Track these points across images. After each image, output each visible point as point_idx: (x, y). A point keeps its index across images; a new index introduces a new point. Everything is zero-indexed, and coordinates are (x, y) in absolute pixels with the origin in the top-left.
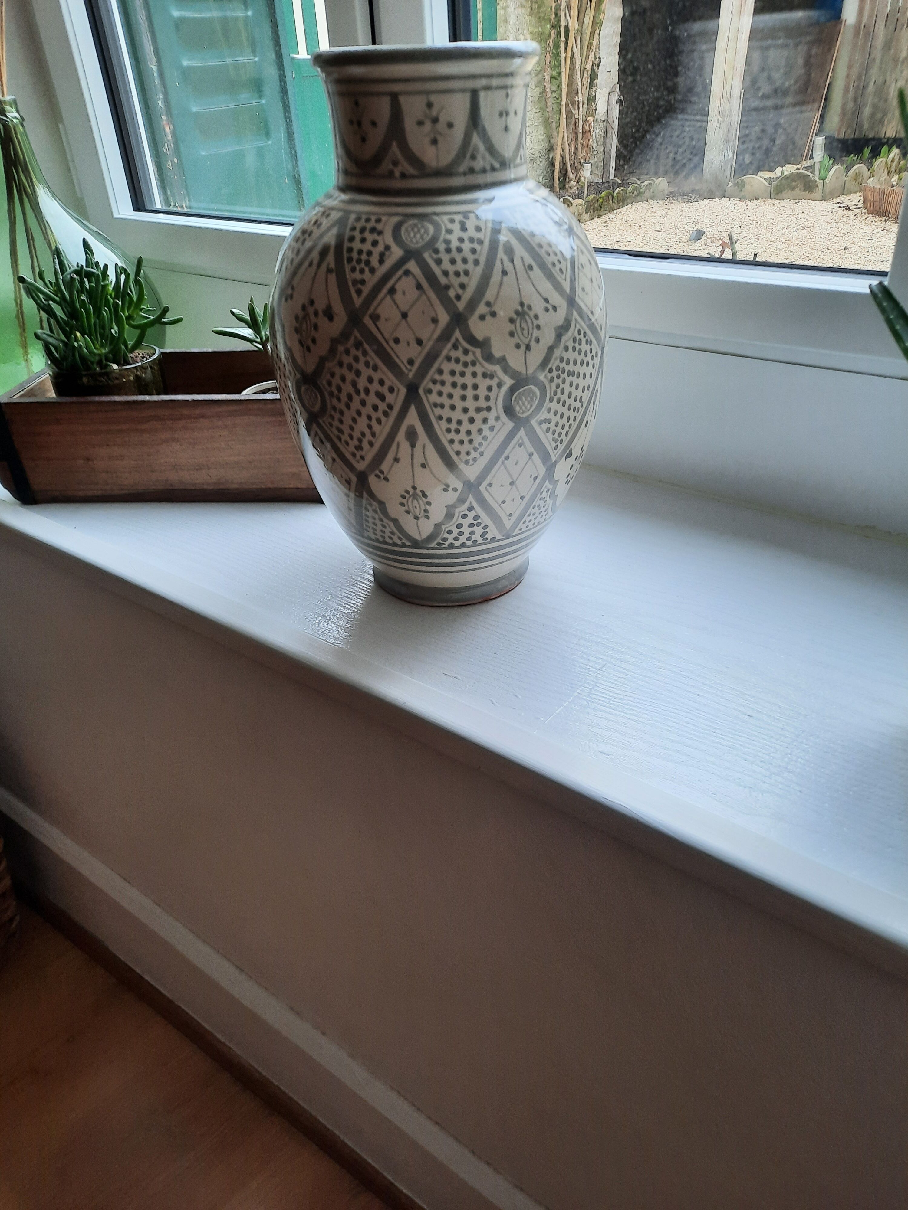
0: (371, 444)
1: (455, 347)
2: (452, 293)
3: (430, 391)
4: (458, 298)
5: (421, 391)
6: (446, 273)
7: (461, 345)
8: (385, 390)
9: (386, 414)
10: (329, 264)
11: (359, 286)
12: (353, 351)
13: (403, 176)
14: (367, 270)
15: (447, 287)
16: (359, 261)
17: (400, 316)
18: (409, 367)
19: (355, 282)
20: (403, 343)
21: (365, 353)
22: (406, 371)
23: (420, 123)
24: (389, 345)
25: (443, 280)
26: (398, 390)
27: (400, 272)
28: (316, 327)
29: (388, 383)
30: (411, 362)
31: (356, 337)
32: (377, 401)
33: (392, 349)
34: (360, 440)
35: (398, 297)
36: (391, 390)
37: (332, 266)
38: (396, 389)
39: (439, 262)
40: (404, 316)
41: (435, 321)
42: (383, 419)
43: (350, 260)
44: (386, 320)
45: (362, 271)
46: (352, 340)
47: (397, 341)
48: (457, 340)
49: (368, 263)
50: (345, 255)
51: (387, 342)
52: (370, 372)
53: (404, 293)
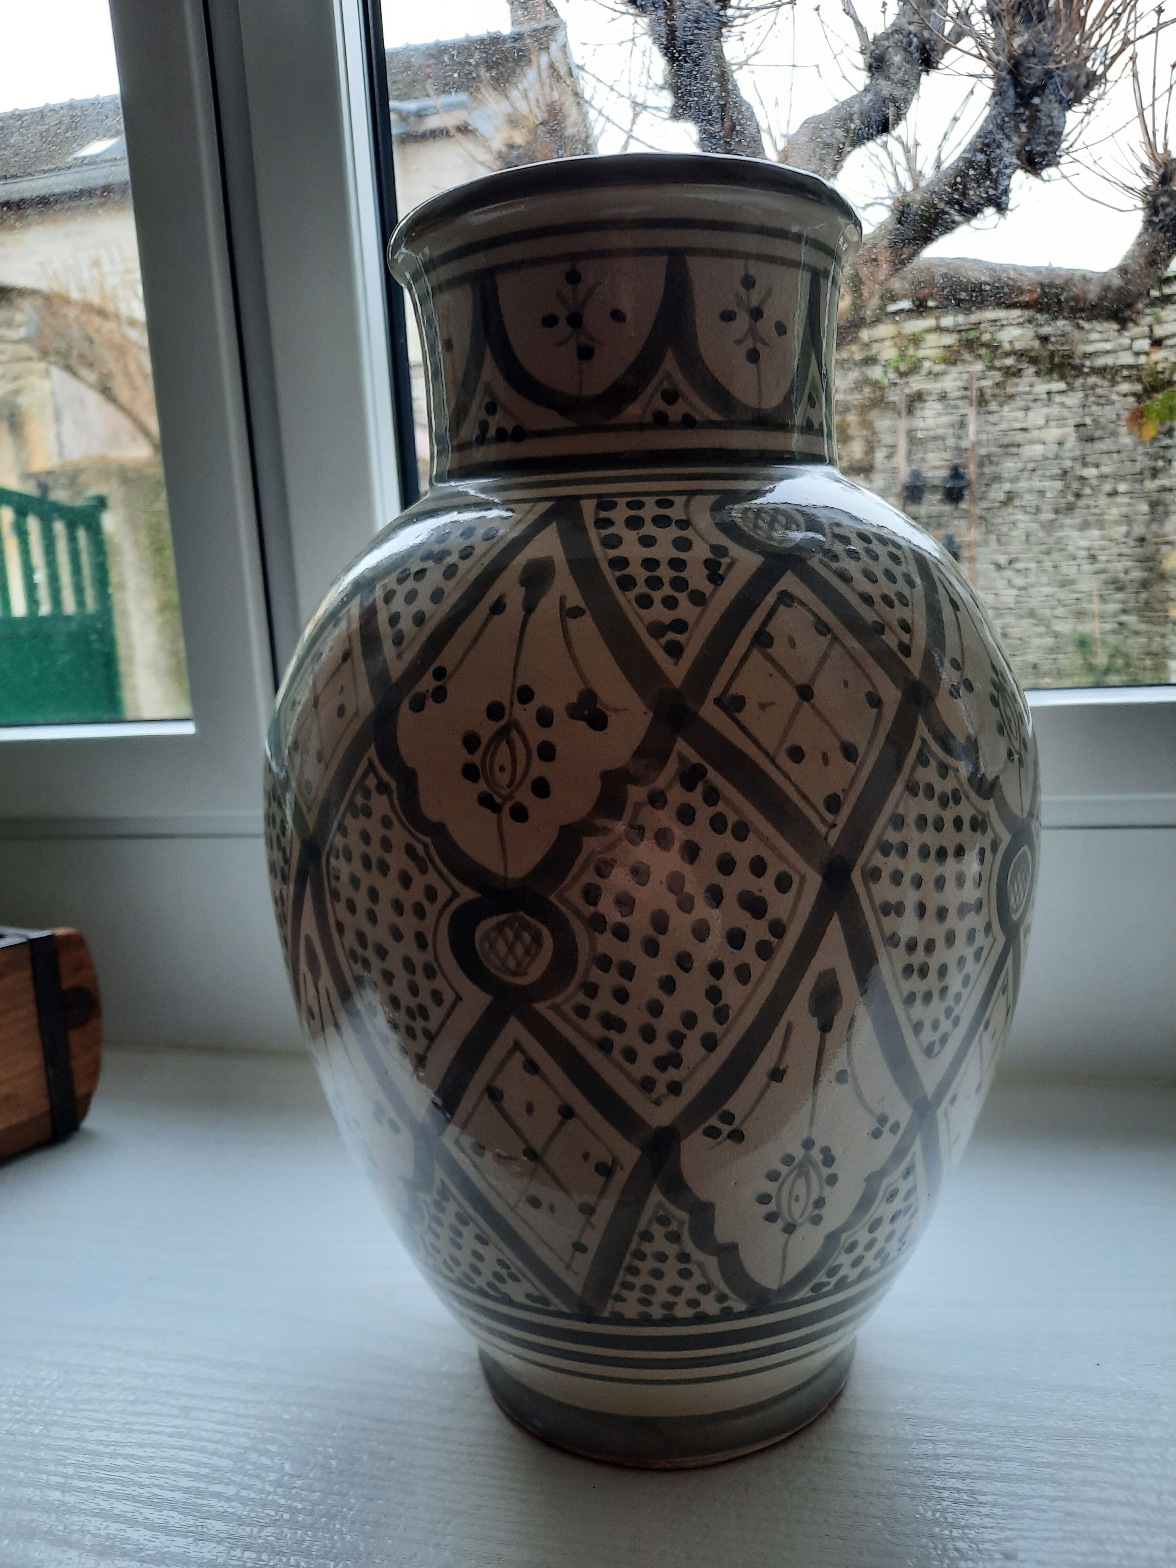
0: (710, 1043)
1: (923, 760)
2: (890, 640)
3: (874, 875)
4: (906, 650)
5: (856, 876)
6: (868, 600)
7: (935, 756)
8: (765, 886)
9: (765, 951)
10: (562, 600)
11: (671, 636)
12: (677, 796)
13: (689, 422)
14: (682, 598)
15: (880, 628)
16: (655, 583)
17: (795, 697)
18: (830, 817)
19: (657, 630)
20: (812, 761)
21: (712, 796)
22: (823, 830)
23: (728, 316)
24: (778, 768)
25: (868, 615)
26: (803, 879)
27: (770, 599)
28: (547, 752)
29: (774, 868)
30: (833, 804)
31: (682, 759)
32: (743, 920)
33: (787, 777)
34: (676, 1039)
35: (779, 650)
36: (783, 883)
37: (575, 599)
38: (796, 879)
39: (846, 578)
40: (805, 693)
41: (875, 701)
42: (757, 965)
43: (626, 583)
44: (763, 706)
45: (670, 603)
46: (672, 765)
47: (797, 754)
48: (924, 741)
49: (679, 584)
50: (610, 575)
51: (773, 761)
52: (726, 842)
53: (792, 644)
